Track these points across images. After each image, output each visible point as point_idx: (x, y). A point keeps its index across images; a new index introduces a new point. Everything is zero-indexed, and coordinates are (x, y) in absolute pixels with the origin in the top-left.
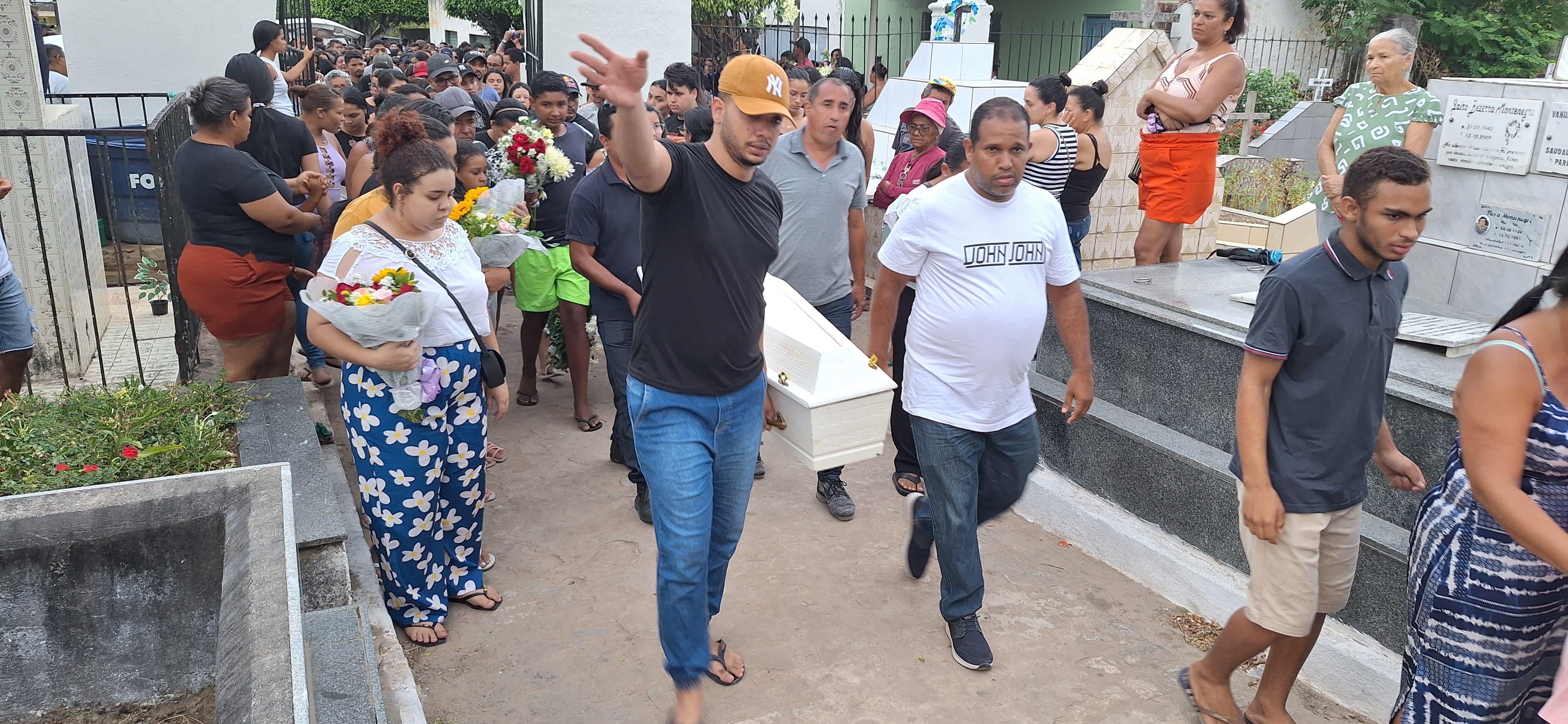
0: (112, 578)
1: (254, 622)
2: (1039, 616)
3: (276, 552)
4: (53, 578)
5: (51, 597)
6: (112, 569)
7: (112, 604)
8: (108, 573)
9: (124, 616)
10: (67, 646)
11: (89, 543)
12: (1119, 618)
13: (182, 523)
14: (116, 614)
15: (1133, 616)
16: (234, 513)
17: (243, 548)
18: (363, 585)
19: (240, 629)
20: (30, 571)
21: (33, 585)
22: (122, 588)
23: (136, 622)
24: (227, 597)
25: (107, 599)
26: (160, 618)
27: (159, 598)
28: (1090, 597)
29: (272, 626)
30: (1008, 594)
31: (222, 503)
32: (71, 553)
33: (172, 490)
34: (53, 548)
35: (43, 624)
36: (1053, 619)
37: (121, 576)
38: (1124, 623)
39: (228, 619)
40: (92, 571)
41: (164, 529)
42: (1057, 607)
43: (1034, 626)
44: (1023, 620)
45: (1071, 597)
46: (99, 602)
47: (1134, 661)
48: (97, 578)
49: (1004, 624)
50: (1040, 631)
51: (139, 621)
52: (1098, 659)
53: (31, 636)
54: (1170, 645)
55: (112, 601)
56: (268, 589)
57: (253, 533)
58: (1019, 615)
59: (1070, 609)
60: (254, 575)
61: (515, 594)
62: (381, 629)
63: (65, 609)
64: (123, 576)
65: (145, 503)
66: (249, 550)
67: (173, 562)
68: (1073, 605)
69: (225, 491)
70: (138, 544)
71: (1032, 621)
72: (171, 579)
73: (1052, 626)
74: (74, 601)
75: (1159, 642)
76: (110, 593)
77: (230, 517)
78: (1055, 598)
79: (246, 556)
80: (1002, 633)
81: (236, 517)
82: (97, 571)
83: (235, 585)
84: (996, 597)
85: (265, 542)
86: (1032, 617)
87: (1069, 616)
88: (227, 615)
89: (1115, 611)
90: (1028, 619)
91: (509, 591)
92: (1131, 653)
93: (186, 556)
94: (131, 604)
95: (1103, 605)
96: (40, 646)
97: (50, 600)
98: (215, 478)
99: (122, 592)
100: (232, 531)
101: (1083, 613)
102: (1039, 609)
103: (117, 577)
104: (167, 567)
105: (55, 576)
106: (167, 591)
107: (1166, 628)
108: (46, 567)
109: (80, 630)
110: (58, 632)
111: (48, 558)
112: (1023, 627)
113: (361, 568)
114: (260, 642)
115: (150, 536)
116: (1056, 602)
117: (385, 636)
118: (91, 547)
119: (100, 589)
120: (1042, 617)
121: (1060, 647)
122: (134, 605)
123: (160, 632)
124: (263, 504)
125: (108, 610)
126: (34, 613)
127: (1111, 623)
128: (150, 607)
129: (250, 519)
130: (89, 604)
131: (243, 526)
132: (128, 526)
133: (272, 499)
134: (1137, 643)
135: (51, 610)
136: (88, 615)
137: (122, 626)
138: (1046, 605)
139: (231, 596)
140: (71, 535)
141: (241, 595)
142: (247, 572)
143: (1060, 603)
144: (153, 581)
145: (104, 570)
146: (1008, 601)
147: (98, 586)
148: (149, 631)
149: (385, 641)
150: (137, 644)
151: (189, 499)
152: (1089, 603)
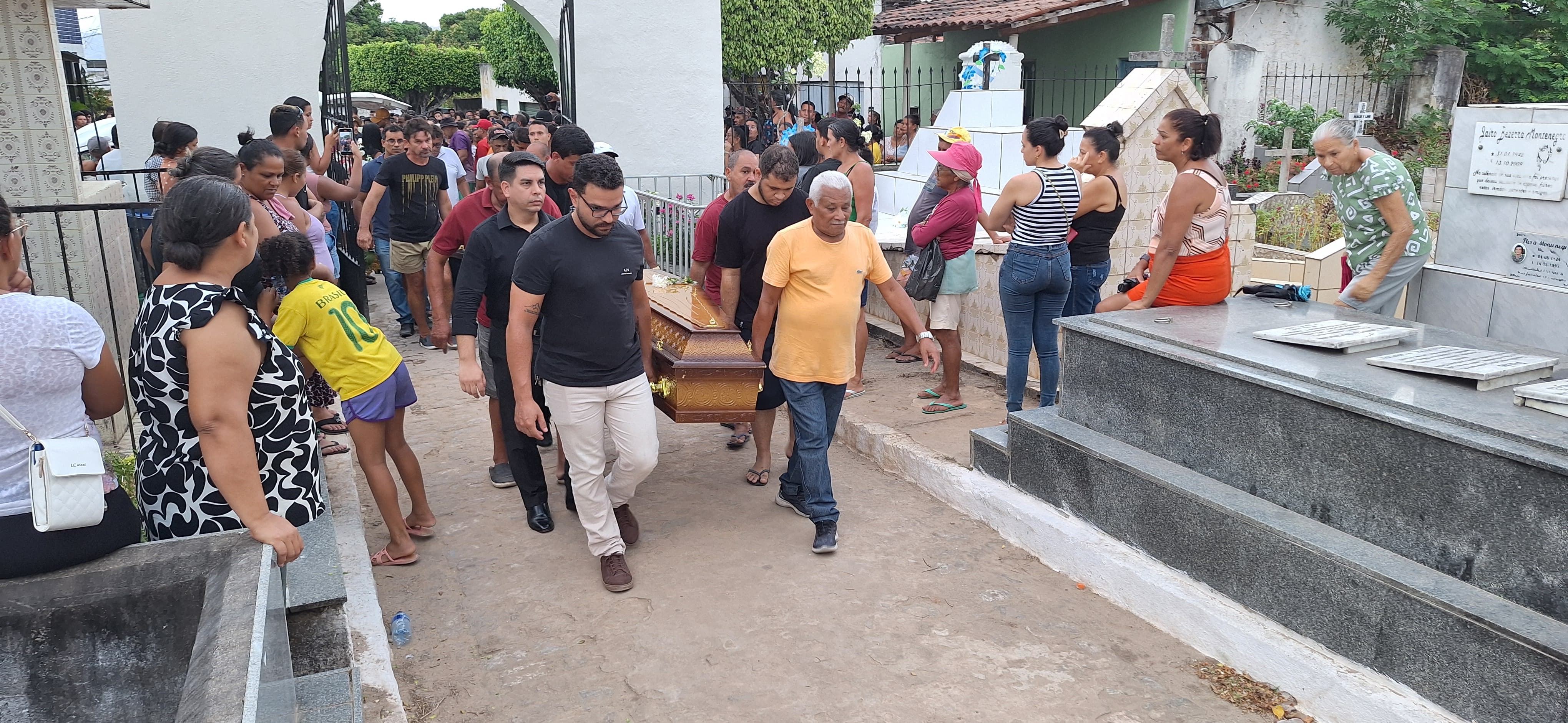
0: (94, 646)
1: (213, 688)
2: (1061, 669)
3: (246, 616)
4: (34, 646)
5: (33, 665)
6: (94, 636)
7: (94, 671)
8: (89, 640)
9: (107, 683)
10: (49, 714)
11: (69, 610)
12: (1145, 670)
13: (163, 588)
14: (98, 681)
15: (1160, 668)
16: (214, 577)
17: (216, 611)
18: (370, 647)
19: (199, 696)
20: (11, 639)
21: (14, 653)
22: (104, 655)
23: (119, 689)
24: (194, 663)
25: (89, 666)
26: (143, 685)
27: (142, 664)
28: (1115, 649)
29: (229, 692)
30: (1028, 647)
31: (204, 567)
32: (52, 620)
33: (156, 554)
34: (34, 616)
35: (25, 693)
36: (1074, 672)
37: (103, 643)
38: (1150, 676)
39: (191, 685)
40: (73, 637)
41: (145, 594)
42: (1080, 660)
43: (1055, 680)
44: (1044, 673)
45: (1094, 649)
46: (81, 670)
47: (1158, 715)
48: (78, 645)
49: (1024, 678)
50: (1060, 685)
51: (122, 688)
52: (1121, 714)
53: (13, 705)
54: (1197, 698)
55: (95, 668)
56: (232, 653)
57: (228, 597)
58: (1040, 669)
59: (1094, 661)
60: (221, 640)
61: (524, 654)
62: (385, 692)
63: (47, 677)
64: (105, 642)
65: (128, 568)
66: (221, 614)
67: (155, 628)
68: (1096, 656)
69: (207, 555)
70: (119, 610)
71: (1052, 674)
72: (154, 645)
73: (1073, 680)
74: (55, 669)
75: (1185, 694)
76: (92, 660)
77: (209, 582)
78: (1077, 650)
79: (217, 620)
80: (1020, 688)
81: (215, 581)
82: (79, 638)
83: (203, 650)
84: (1017, 650)
85: (237, 606)
86: (1052, 670)
87: (1093, 668)
88: (191, 682)
89: (1140, 663)
90: (1048, 672)
91: (519, 651)
92: (1156, 707)
93: (168, 622)
94: (113, 671)
95: (1129, 657)
96: (22, 715)
97: (31, 668)
98: (199, 542)
99: (103, 659)
100: (210, 595)
101: (1107, 665)
102: (1060, 662)
103: (98, 644)
104: (149, 633)
105: (36, 644)
106: (150, 657)
107: (1192, 679)
108: (27, 634)
109: (62, 698)
110: (40, 701)
111: (29, 626)
112: (1043, 681)
113: (370, 630)
114: (215, 709)
115: (132, 602)
116: (1078, 654)
117: (388, 699)
118: (72, 613)
119: (82, 656)
120: (1064, 670)
121: (1081, 702)
122: (117, 671)
123: (143, 699)
124: (242, 567)
125: (90, 678)
126: (15, 681)
127: (1136, 675)
128: (133, 674)
129: (228, 583)
130: (71, 671)
131: (220, 591)
132: (109, 592)
133: (252, 562)
134: (1162, 697)
135: (33, 678)
136: (70, 683)
137: (105, 693)
138: (1068, 658)
139: (197, 661)
140: (52, 602)
141: (206, 660)
142: (215, 637)
143: (1083, 656)
144: (135, 647)
145: (85, 637)
146: (1029, 654)
147: (79, 653)
148: (132, 697)
149: (387, 705)
150: (120, 711)
151: (171, 564)
152: (1113, 655)
